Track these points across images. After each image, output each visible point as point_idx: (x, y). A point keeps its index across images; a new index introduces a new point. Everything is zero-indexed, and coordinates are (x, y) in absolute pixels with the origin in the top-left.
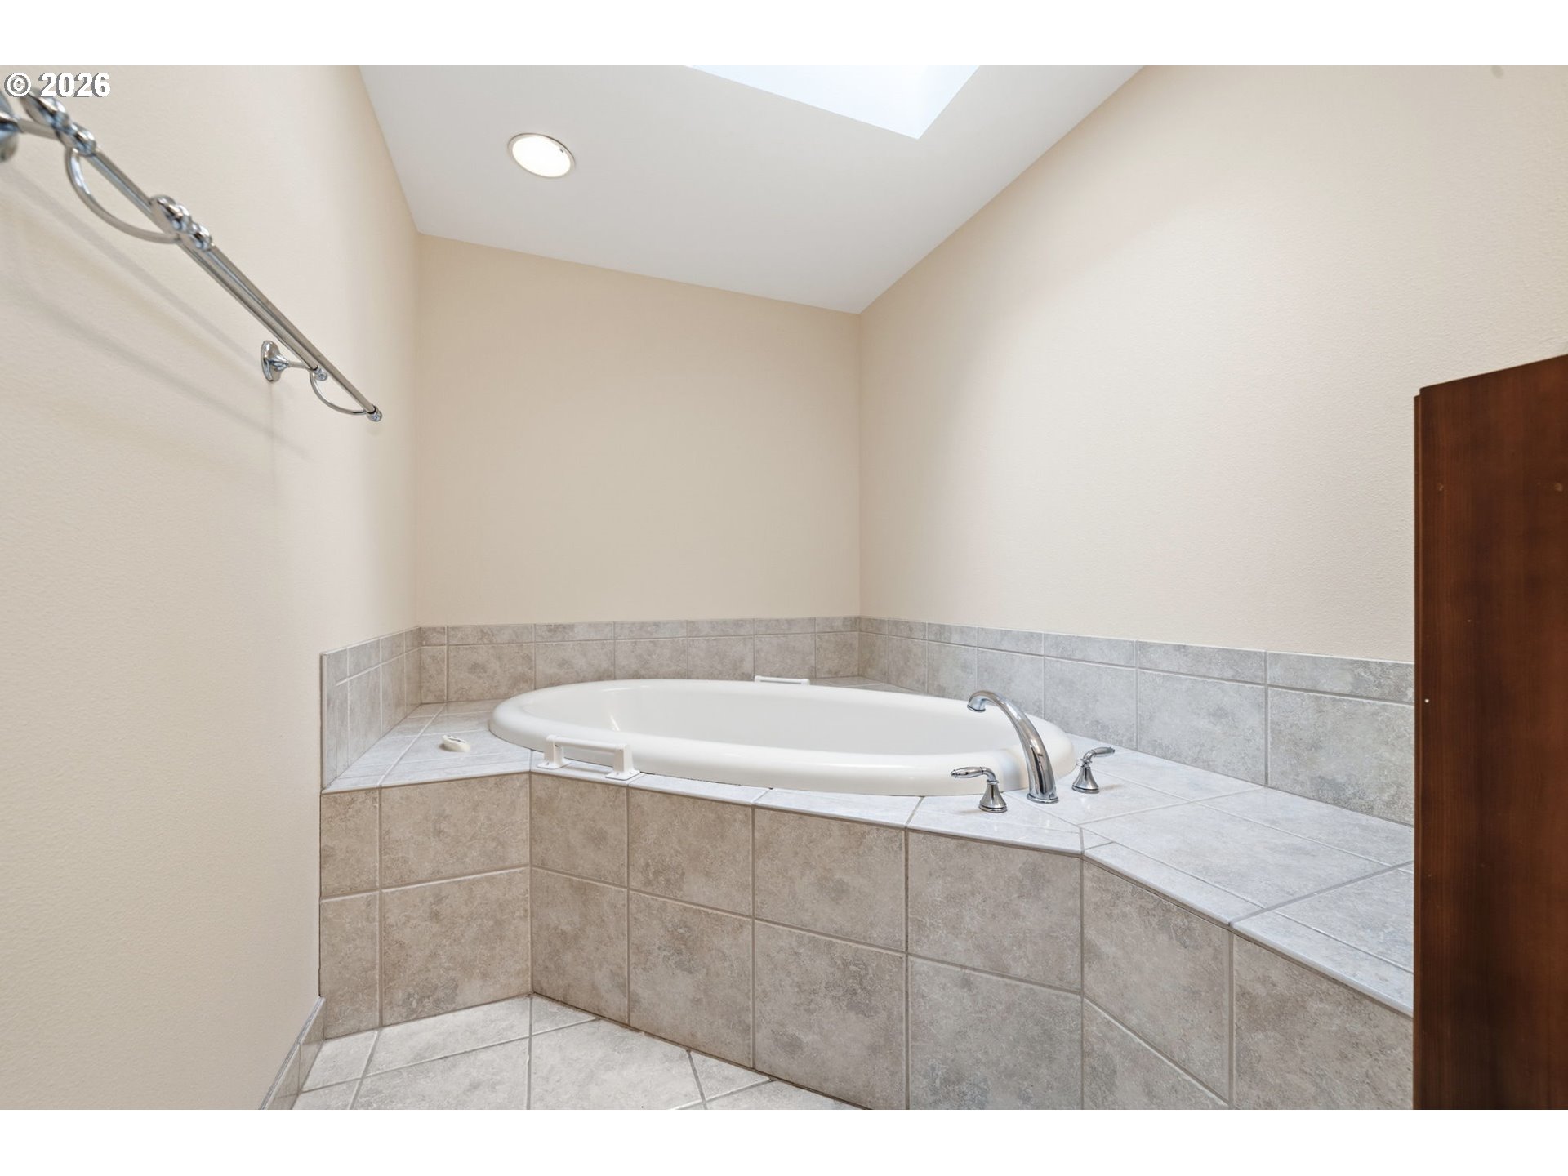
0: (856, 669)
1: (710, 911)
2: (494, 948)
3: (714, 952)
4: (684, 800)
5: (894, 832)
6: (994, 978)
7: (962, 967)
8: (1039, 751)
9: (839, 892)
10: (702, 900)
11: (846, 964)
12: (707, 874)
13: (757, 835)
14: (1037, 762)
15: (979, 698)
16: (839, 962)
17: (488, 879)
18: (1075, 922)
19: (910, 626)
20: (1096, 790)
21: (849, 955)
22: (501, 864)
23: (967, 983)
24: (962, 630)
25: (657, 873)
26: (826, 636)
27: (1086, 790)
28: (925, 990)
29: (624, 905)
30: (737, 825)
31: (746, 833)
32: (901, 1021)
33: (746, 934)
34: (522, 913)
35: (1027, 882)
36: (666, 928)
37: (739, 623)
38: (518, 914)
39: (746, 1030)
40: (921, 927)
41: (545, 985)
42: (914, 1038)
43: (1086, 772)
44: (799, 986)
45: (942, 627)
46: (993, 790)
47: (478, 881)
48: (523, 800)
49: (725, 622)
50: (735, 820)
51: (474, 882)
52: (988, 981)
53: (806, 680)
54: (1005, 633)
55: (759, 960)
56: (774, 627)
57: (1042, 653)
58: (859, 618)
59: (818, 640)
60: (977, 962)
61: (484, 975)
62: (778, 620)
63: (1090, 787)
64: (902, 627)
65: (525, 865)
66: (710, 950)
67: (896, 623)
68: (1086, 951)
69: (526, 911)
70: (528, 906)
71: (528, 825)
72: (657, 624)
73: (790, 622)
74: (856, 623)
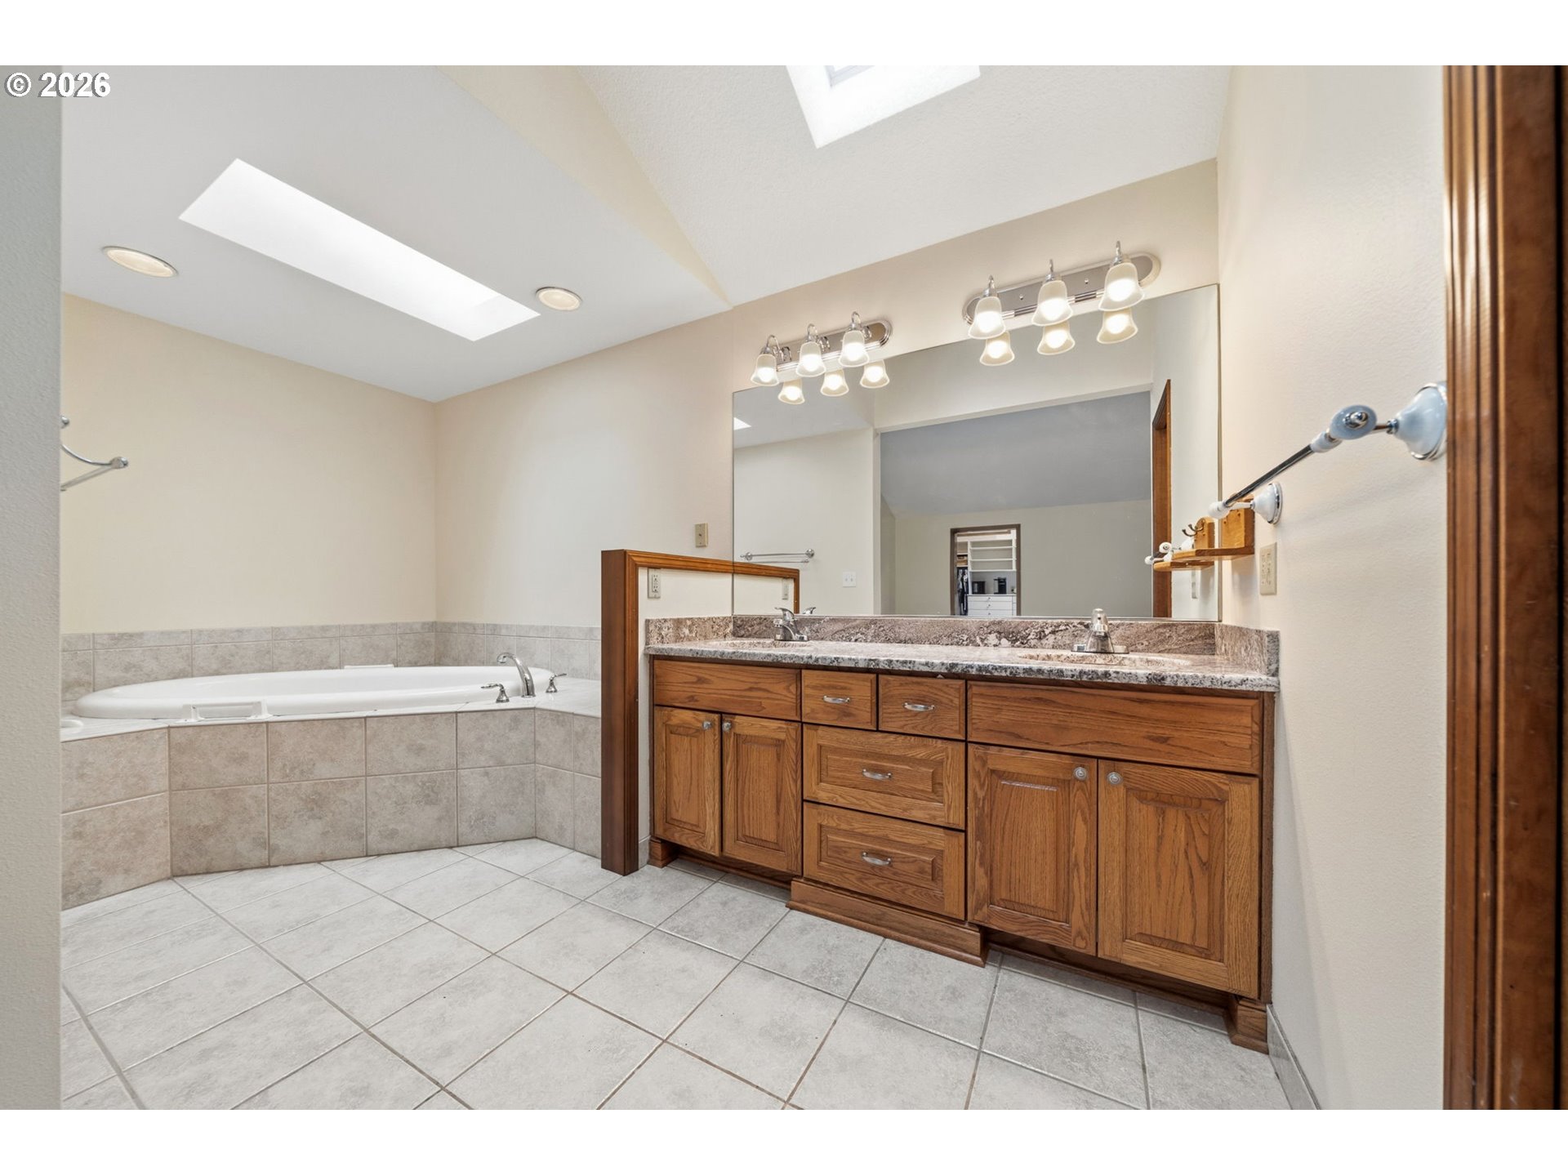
0: (433, 659)
1: (335, 780)
2: (135, 851)
3: (338, 802)
4: (315, 722)
5: (450, 715)
6: (498, 768)
7: (484, 767)
8: (528, 678)
9: (419, 750)
10: (328, 776)
11: (424, 783)
12: (332, 760)
13: (368, 732)
14: (527, 684)
15: (502, 656)
16: (420, 784)
17: (128, 804)
18: (533, 735)
19: (474, 627)
20: (556, 691)
21: (425, 779)
22: (142, 793)
23: (487, 774)
24: (507, 627)
25: (293, 769)
26: (407, 637)
27: (551, 692)
28: (466, 783)
29: (264, 794)
30: (354, 730)
31: (360, 732)
32: (454, 800)
33: (362, 786)
34: (162, 823)
35: (513, 724)
36: (302, 799)
37: (324, 629)
38: (158, 825)
39: (361, 836)
40: (463, 755)
41: (185, 868)
42: (461, 806)
43: (552, 684)
44: (396, 803)
45: (496, 625)
46: (503, 692)
47: (120, 806)
48: (163, 746)
49: (311, 628)
50: (353, 727)
51: (116, 808)
52: (496, 770)
53: (392, 665)
54: (531, 627)
55: (369, 797)
56: (361, 631)
57: (549, 636)
58: (436, 622)
59: (399, 639)
60: (491, 763)
61: (127, 871)
62: (362, 625)
63: (553, 689)
64: (468, 627)
65: (164, 791)
66: (335, 802)
67: (464, 625)
68: (536, 744)
69: (166, 822)
70: (168, 819)
71: (167, 763)
72: (239, 631)
73: (374, 627)
74: (433, 627)
